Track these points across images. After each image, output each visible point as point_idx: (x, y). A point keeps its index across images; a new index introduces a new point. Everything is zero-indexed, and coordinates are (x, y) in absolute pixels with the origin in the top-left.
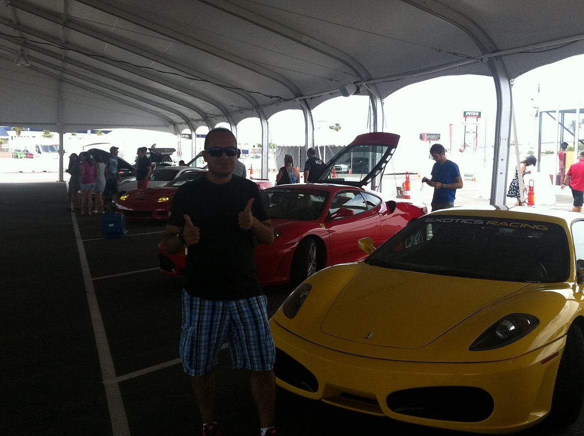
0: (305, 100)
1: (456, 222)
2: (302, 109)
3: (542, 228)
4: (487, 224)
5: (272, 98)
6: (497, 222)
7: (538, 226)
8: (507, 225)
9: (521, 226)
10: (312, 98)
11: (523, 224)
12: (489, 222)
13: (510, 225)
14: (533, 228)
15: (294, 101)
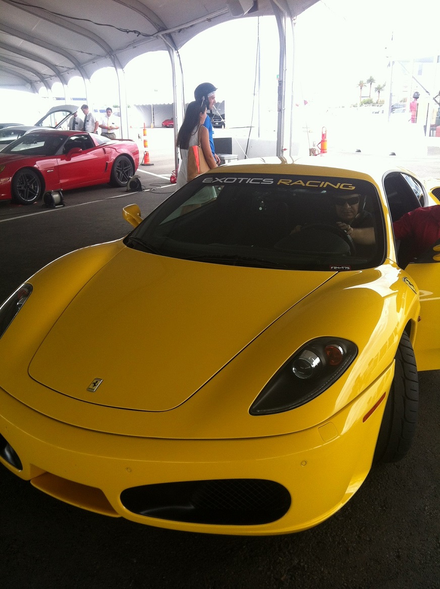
0: (169, 35)
1: (240, 182)
2: (168, 49)
3: (347, 186)
4: (278, 184)
5: (128, 32)
6: (291, 181)
7: (343, 185)
8: (303, 185)
9: (321, 186)
10: (180, 31)
11: (323, 183)
12: (280, 181)
13: (307, 185)
14: (337, 187)
15: (157, 37)
